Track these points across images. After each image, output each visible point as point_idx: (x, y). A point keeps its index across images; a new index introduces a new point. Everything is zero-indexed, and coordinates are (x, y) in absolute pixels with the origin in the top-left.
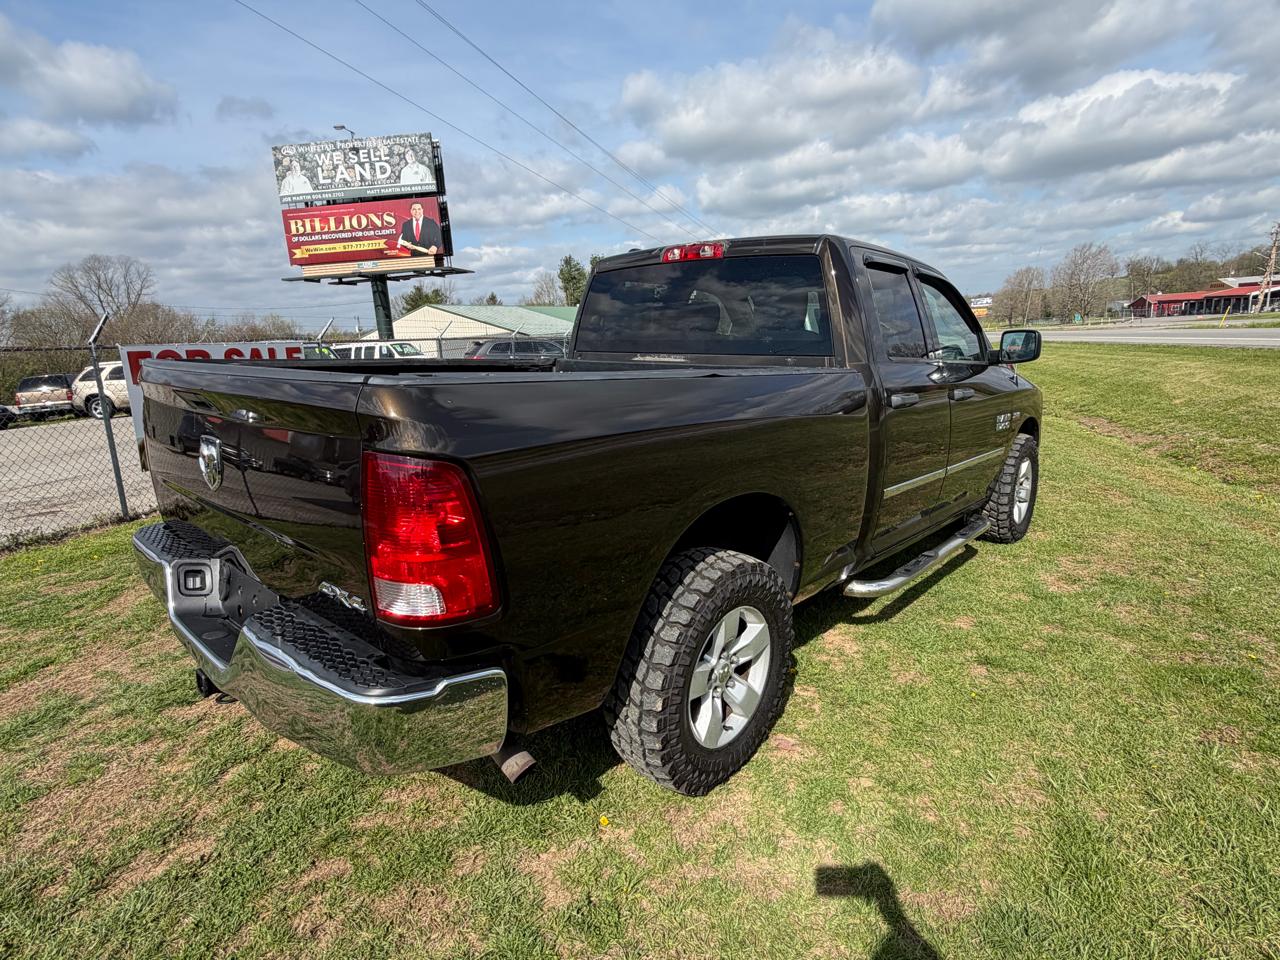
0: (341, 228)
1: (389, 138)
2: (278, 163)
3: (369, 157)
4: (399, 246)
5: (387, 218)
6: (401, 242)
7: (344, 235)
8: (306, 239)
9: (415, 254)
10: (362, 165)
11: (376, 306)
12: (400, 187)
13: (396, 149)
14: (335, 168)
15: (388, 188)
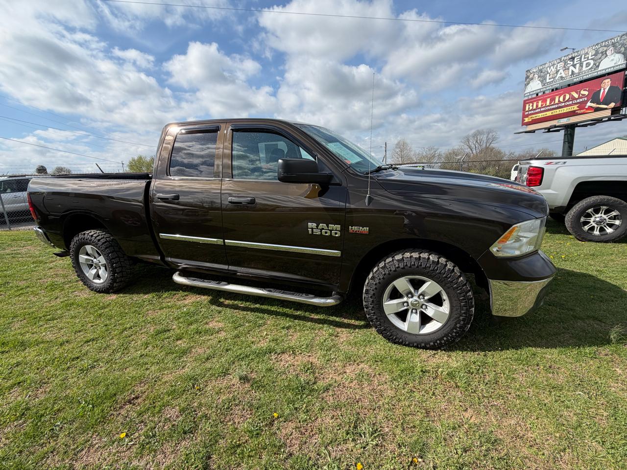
0: (553, 103)
1: (597, 44)
2: (527, 77)
3: (580, 60)
4: (587, 107)
5: (583, 92)
6: (589, 104)
7: (553, 107)
8: (532, 112)
9: (597, 110)
10: (574, 66)
11: (564, 142)
12: (597, 72)
13: (601, 50)
14: (557, 72)
15: (588, 75)
